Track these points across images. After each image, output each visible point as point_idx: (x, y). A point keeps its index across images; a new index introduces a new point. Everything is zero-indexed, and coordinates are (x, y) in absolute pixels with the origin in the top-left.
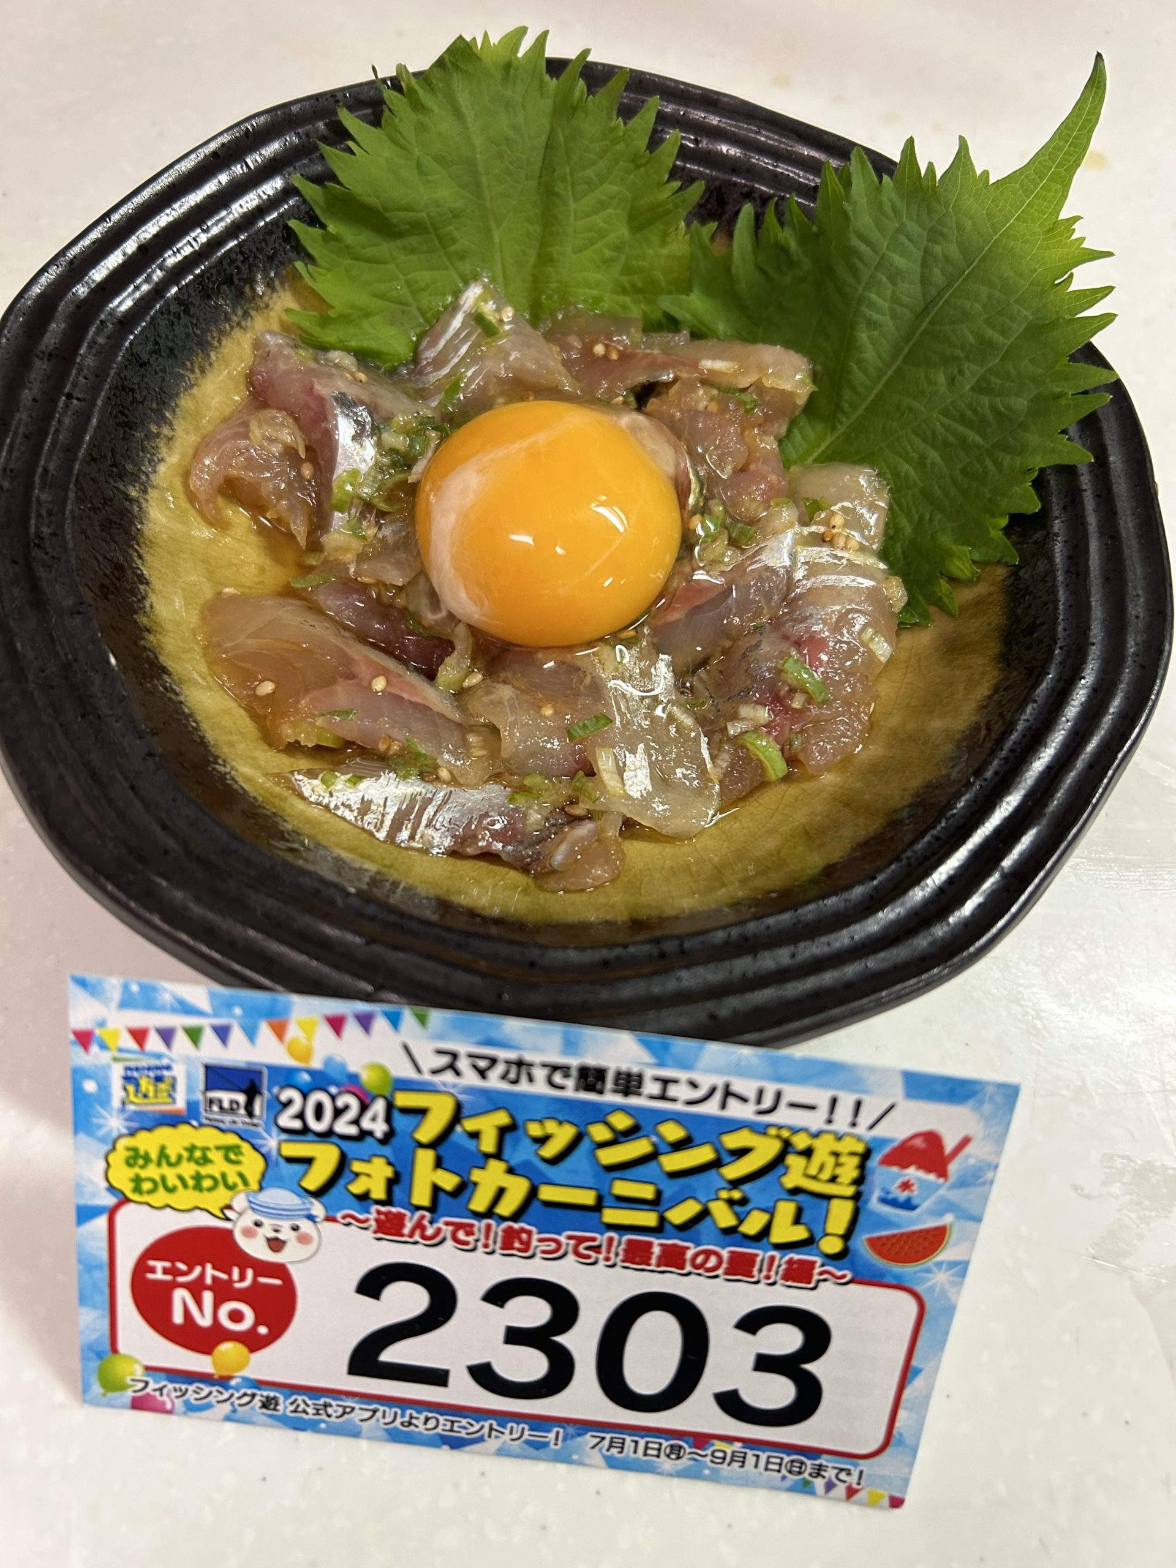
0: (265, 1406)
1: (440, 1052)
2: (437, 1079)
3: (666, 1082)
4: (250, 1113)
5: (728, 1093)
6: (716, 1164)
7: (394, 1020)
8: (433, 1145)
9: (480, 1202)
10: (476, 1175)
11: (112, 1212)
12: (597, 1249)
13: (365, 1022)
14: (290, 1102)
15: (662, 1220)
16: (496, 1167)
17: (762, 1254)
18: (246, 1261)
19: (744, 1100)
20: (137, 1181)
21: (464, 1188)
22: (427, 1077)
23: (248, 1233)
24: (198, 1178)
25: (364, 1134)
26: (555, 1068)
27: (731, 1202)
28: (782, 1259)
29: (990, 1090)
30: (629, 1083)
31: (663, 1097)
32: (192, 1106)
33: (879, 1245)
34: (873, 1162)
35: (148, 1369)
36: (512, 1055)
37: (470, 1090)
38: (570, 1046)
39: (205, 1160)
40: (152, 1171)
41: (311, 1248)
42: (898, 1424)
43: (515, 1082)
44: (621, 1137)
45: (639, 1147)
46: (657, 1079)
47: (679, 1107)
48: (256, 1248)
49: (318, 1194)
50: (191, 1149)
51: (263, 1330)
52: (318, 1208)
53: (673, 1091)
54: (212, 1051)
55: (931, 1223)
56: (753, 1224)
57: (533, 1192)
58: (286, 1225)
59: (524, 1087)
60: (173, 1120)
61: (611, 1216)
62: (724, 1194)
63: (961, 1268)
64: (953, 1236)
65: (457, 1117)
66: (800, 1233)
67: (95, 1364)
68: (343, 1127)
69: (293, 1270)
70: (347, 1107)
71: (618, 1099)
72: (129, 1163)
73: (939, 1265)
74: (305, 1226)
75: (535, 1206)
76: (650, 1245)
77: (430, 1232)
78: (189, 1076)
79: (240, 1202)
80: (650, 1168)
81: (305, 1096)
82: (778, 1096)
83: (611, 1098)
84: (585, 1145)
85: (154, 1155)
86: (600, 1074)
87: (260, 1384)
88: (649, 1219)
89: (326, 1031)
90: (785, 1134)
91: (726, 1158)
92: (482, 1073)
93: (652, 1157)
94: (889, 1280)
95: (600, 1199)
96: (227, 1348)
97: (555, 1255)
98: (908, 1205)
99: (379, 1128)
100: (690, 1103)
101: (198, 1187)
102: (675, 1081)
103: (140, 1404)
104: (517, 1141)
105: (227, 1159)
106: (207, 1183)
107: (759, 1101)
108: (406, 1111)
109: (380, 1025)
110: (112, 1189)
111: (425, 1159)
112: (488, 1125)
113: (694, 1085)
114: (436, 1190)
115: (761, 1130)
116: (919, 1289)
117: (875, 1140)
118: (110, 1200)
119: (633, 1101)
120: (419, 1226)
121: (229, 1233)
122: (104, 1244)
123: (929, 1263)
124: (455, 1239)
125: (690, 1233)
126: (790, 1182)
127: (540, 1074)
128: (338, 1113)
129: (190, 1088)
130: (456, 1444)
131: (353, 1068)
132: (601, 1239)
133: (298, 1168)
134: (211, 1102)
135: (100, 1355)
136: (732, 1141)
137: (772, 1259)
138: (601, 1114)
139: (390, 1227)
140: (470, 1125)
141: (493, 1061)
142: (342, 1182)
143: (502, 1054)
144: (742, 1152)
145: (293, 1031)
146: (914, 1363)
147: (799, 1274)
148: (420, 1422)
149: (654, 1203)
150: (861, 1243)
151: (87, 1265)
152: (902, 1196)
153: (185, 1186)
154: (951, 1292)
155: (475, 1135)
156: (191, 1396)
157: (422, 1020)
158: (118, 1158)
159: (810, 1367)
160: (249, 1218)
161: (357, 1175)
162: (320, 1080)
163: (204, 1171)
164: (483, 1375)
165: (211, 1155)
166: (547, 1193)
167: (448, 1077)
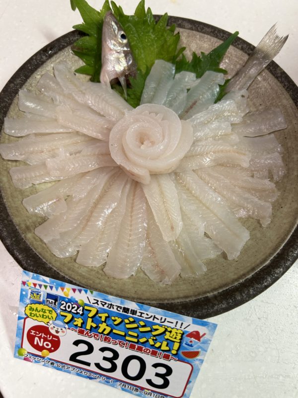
0: (51, 364)
1: (94, 300)
2: (94, 305)
3: (142, 313)
4: (55, 305)
5: (155, 317)
6: (151, 331)
7: (86, 292)
8: (92, 318)
9: (100, 330)
10: (100, 325)
11: (25, 319)
12: (124, 344)
13: (80, 291)
14: (63, 304)
15: (138, 341)
16: (104, 324)
17: (159, 352)
18: (51, 334)
19: (158, 319)
20: (31, 314)
21: (97, 327)
22: (91, 304)
23: (52, 328)
24: (43, 315)
25: (77, 313)
26: (118, 307)
27: (153, 340)
28: (163, 353)
29: (211, 324)
30: (134, 312)
31: (141, 316)
32: (43, 301)
33: (184, 353)
34: (184, 336)
35: (28, 352)
36: (110, 303)
37: (100, 308)
38: (122, 303)
39: (45, 312)
40: (34, 312)
41: (65, 334)
42: (185, 392)
43: (110, 308)
44: (131, 323)
45: (135, 325)
46: (140, 312)
47: (144, 319)
48: (53, 332)
49: (67, 323)
50: (43, 309)
51: (53, 349)
52: (67, 326)
53: (143, 315)
54: (49, 291)
55: (196, 350)
56: (158, 345)
57: (111, 331)
58: (60, 328)
59: (111, 309)
60: (40, 303)
61: (127, 338)
62: (152, 338)
63: (202, 361)
64: (201, 354)
65: (97, 313)
66: (167, 348)
67: (18, 349)
68: (73, 311)
69: (60, 337)
70: (75, 307)
71: (131, 315)
72: (30, 310)
73: (197, 359)
74: (64, 329)
75: (112, 333)
76: (135, 346)
77: (89, 334)
78: (44, 295)
79: (51, 322)
80: (137, 330)
81: (66, 304)
82: (165, 319)
83: (129, 314)
84: (123, 323)
85: (35, 309)
86: (128, 309)
87: (51, 359)
88: (136, 340)
89: (72, 291)
90: (166, 327)
91: (153, 330)
92: (103, 305)
93: (137, 328)
94: (186, 361)
95: (125, 334)
96: (45, 351)
97: (115, 344)
98: (191, 346)
99: (81, 312)
100: (146, 318)
101: (43, 317)
102: (144, 313)
103: (25, 359)
104: (109, 320)
105: (49, 312)
106: (45, 317)
107: (161, 320)
108: (87, 310)
109: (83, 292)
110: (26, 314)
111: (90, 320)
112: (104, 316)
113: (147, 315)
114: (91, 326)
115: (161, 326)
116: (192, 364)
117: (185, 331)
118: (25, 316)
119: (134, 316)
120: (87, 333)
121: (48, 328)
122: (23, 325)
123: (195, 359)
124: (94, 337)
125: (144, 344)
126: (166, 337)
127: (115, 307)
128: (73, 308)
129: (44, 297)
130: (91, 378)
131: (77, 300)
132: (125, 342)
133: (63, 317)
134: (47, 301)
135: (19, 348)
136: (154, 327)
137: (161, 353)
138: (127, 318)
139: (81, 332)
140: (100, 315)
141: (106, 303)
142: (72, 322)
143: (108, 302)
144: (156, 330)
145: (65, 290)
146: (190, 380)
147: (166, 357)
148: (84, 373)
149: (137, 337)
150: (180, 352)
151: (18, 328)
152: (190, 343)
153: (40, 316)
154: (199, 366)
155: (101, 317)
156: (36, 359)
157: (92, 293)
158: (28, 308)
159: (167, 377)
160: (52, 326)
161: (75, 321)
162: (70, 301)
163: (44, 314)
164: (98, 365)
165: (46, 311)
166: (114, 331)
167: (96, 305)
